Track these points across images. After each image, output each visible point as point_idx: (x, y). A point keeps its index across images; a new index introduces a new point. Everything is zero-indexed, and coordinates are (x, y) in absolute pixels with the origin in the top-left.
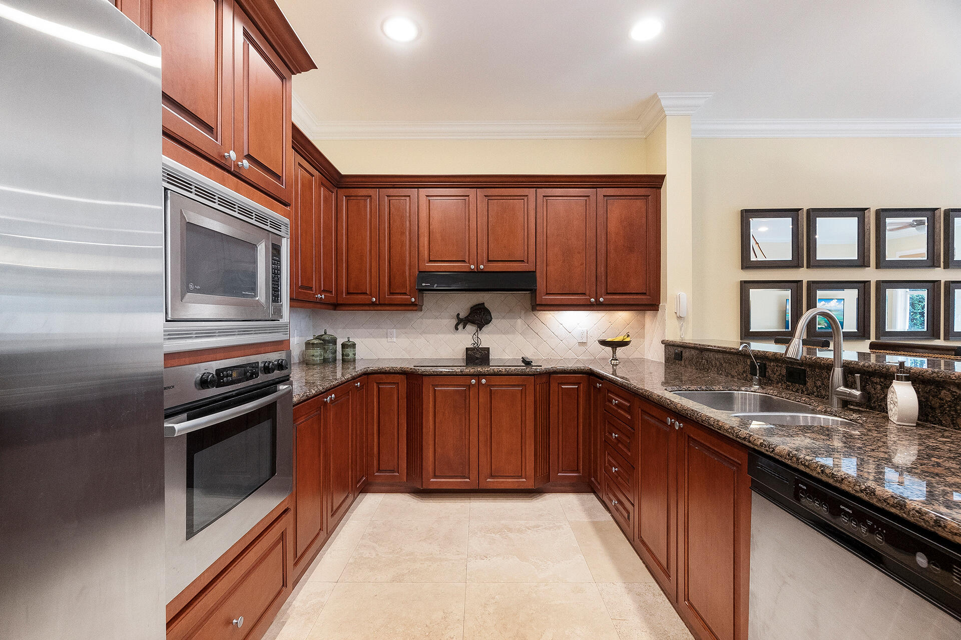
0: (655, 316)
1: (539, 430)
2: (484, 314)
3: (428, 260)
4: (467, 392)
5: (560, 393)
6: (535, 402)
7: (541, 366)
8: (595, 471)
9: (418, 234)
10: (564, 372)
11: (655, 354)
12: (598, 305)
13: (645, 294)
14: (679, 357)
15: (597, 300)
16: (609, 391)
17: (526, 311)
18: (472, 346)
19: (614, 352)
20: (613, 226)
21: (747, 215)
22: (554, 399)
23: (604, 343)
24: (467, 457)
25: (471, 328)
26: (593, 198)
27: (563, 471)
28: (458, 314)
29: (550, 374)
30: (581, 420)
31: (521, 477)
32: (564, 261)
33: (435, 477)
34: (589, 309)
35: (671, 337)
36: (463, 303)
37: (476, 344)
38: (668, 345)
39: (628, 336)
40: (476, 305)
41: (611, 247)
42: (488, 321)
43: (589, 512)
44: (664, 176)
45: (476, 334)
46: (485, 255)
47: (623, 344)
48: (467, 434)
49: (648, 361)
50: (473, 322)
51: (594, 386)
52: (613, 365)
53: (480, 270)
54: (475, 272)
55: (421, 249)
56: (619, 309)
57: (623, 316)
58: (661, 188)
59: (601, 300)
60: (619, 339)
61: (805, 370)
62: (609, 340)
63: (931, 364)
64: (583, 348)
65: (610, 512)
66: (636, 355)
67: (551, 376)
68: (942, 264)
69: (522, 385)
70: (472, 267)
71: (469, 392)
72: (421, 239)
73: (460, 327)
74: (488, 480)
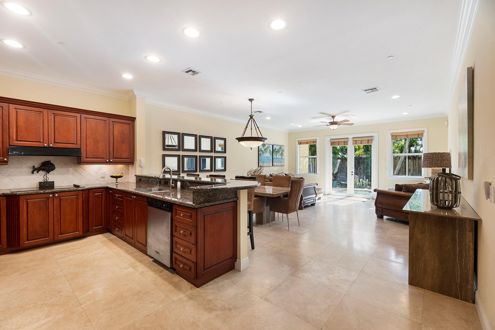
0: (133, 166)
1: (84, 212)
2: (50, 166)
3: (16, 140)
4: (47, 201)
5: (94, 197)
6: (83, 201)
7: (85, 187)
8: (109, 223)
9: (9, 127)
10: (96, 188)
11: (133, 180)
12: (109, 162)
13: (129, 158)
14: (140, 180)
15: (109, 160)
16: (115, 193)
17: (75, 164)
18: (43, 181)
19: (117, 180)
20: (116, 133)
21: (164, 133)
22: (91, 199)
23: (112, 177)
24: (47, 228)
25: (42, 173)
26: (107, 121)
27: (95, 226)
28: (34, 166)
29: (89, 190)
30: (103, 206)
31: (76, 232)
32: (94, 145)
33: (28, 240)
34: (106, 164)
35: (138, 174)
36: (37, 161)
37: (45, 180)
38: (137, 176)
39: (122, 174)
40: (46, 162)
41: (115, 141)
42: (53, 169)
43: (107, 237)
44: (136, 118)
45: (46, 175)
46: (53, 140)
47: (120, 177)
48: (47, 218)
49: (130, 182)
50: (43, 170)
51: (109, 193)
52: (116, 185)
53: (50, 147)
54: (47, 147)
55: (11, 134)
56: (119, 164)
57: (120, 166)
58: (134, 121)
59: (111, 160)
60: (119, 175)
61: (167, 181)
62: (115, 175)
63: (212, 179)
64: (103, 179)
65: (115, 235)
66: (126, 181)
67: (89, 191)
68: (213, 152)
69: (76, 195)
70: (46, 145)
71: (48, 200)
72: (11, 130)
73: (35, 172)
74: (59, 236)
